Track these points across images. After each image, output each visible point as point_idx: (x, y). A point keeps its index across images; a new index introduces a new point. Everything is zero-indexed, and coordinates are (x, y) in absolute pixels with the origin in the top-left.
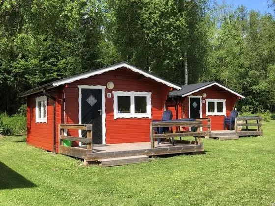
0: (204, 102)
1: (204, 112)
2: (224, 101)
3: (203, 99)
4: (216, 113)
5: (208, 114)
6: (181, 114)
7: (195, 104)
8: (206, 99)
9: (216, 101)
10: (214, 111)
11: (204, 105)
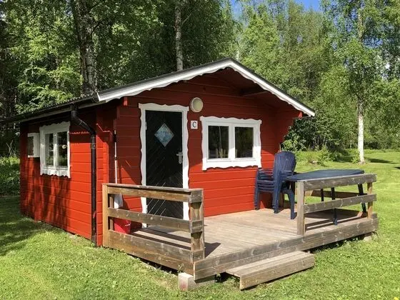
0: (194, 125)
1: (196, 159)
2: (255, 125)
3: (193, 116)
4: (232, 160)
5: (207, 163)
6: (106, 169)
7: (164, 133)
8: (202, 118)
9: (232, 123)
10: (226, 156)
11: (196, 136)
